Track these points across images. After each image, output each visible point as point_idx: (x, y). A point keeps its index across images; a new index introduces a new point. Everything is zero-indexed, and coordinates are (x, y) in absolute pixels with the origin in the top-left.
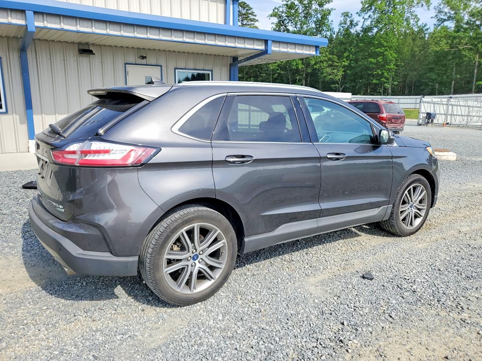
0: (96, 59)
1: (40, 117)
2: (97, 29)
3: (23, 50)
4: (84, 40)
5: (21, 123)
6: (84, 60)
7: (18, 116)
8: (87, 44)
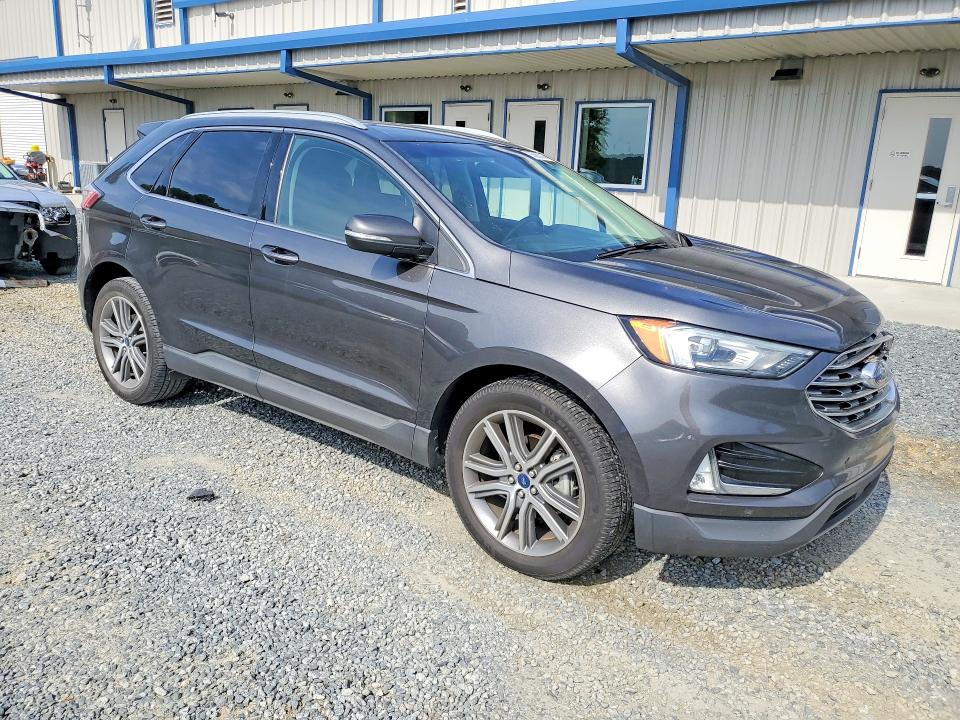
0: (812, 88)
1: (690, 201)
2: (735, 27)
3: (685, 85)
4: (781, 50)
5: (660, 211)
6: (788, 91)
7: (658, 198)
8: (790, 58)
